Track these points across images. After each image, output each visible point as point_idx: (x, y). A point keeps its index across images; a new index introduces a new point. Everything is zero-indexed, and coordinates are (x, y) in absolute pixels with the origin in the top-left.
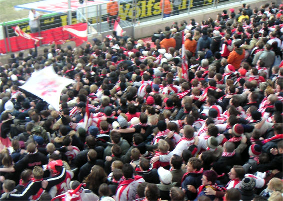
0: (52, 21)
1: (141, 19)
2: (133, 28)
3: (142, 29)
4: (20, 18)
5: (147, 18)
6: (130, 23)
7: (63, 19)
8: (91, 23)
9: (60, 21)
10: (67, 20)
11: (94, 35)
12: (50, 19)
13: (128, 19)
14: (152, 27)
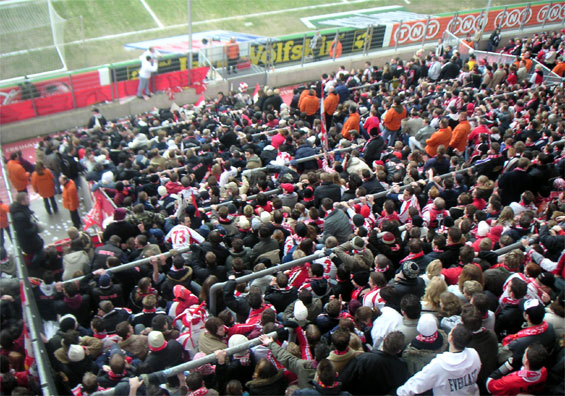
0: (169, 63)
1: (276, 64)
2: (266, 74)
3: (277, 76)
4: (131, 58)
5: (283, 63)
6: (262, 68)
7: (183, 61)
8: (216, 67)
9: (179, 64)
10: (187, 62)
11: (219, 82)
12: (166, 61)
13: (260, 64)
14: (289, 74)
